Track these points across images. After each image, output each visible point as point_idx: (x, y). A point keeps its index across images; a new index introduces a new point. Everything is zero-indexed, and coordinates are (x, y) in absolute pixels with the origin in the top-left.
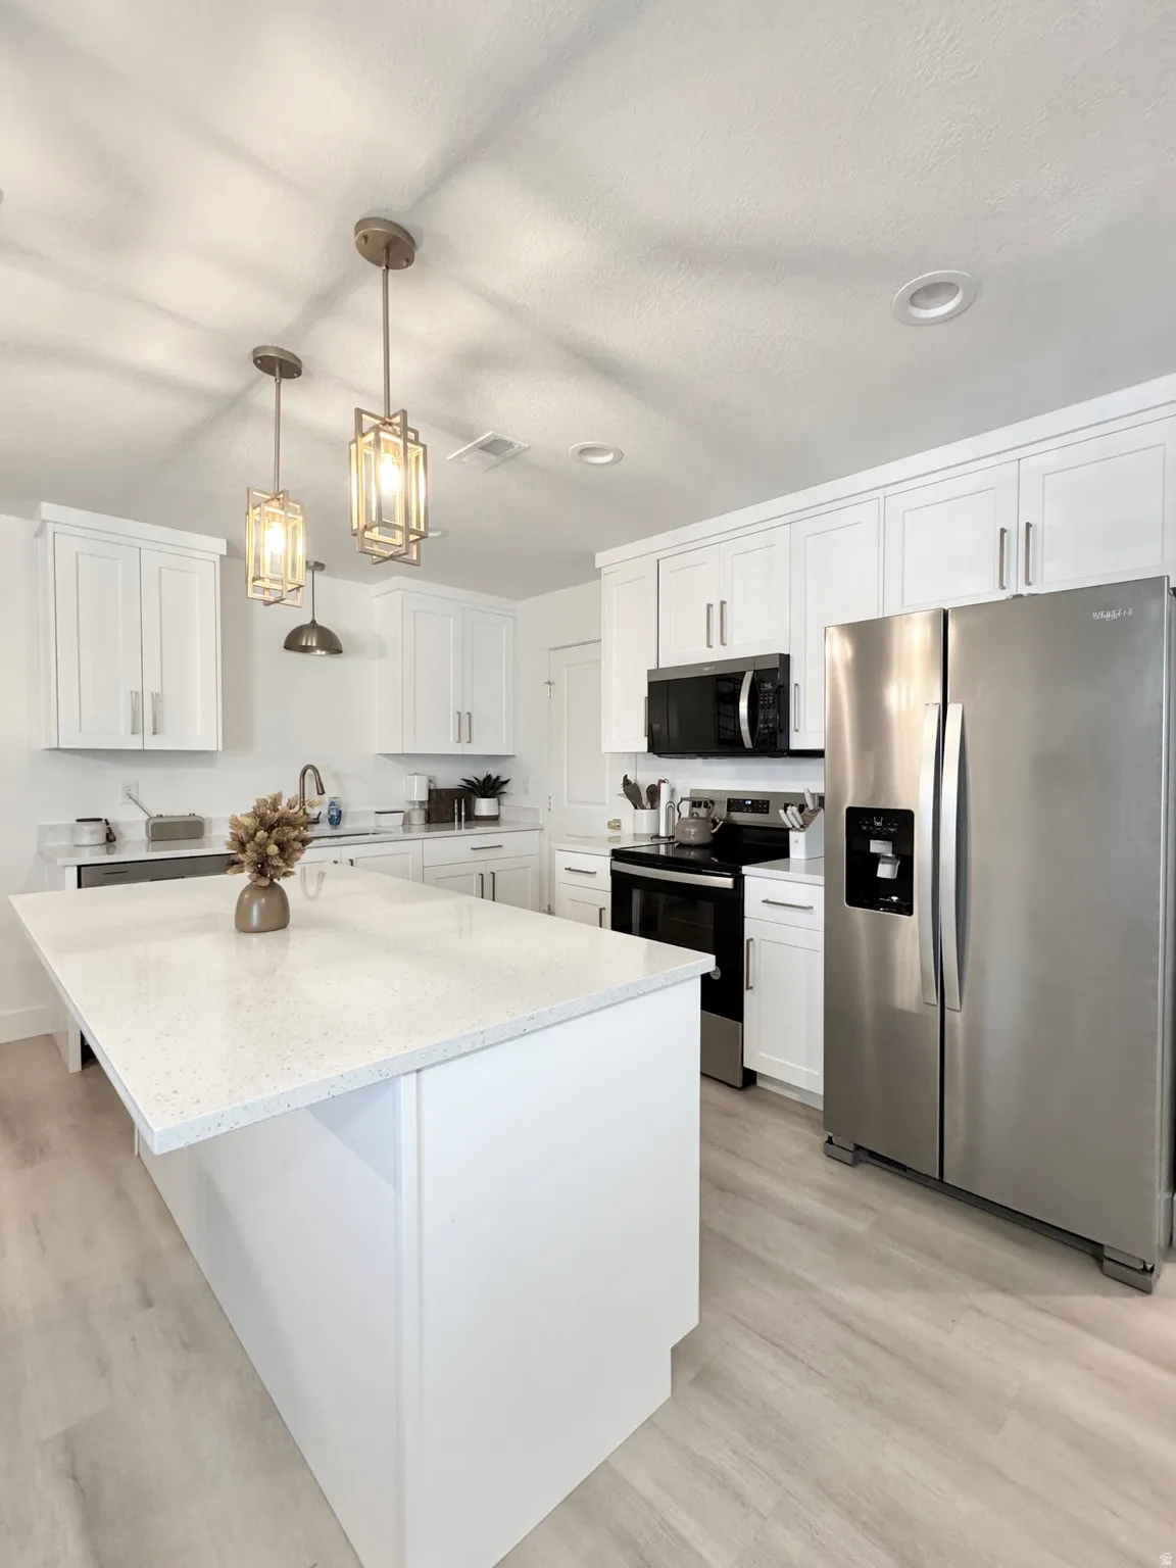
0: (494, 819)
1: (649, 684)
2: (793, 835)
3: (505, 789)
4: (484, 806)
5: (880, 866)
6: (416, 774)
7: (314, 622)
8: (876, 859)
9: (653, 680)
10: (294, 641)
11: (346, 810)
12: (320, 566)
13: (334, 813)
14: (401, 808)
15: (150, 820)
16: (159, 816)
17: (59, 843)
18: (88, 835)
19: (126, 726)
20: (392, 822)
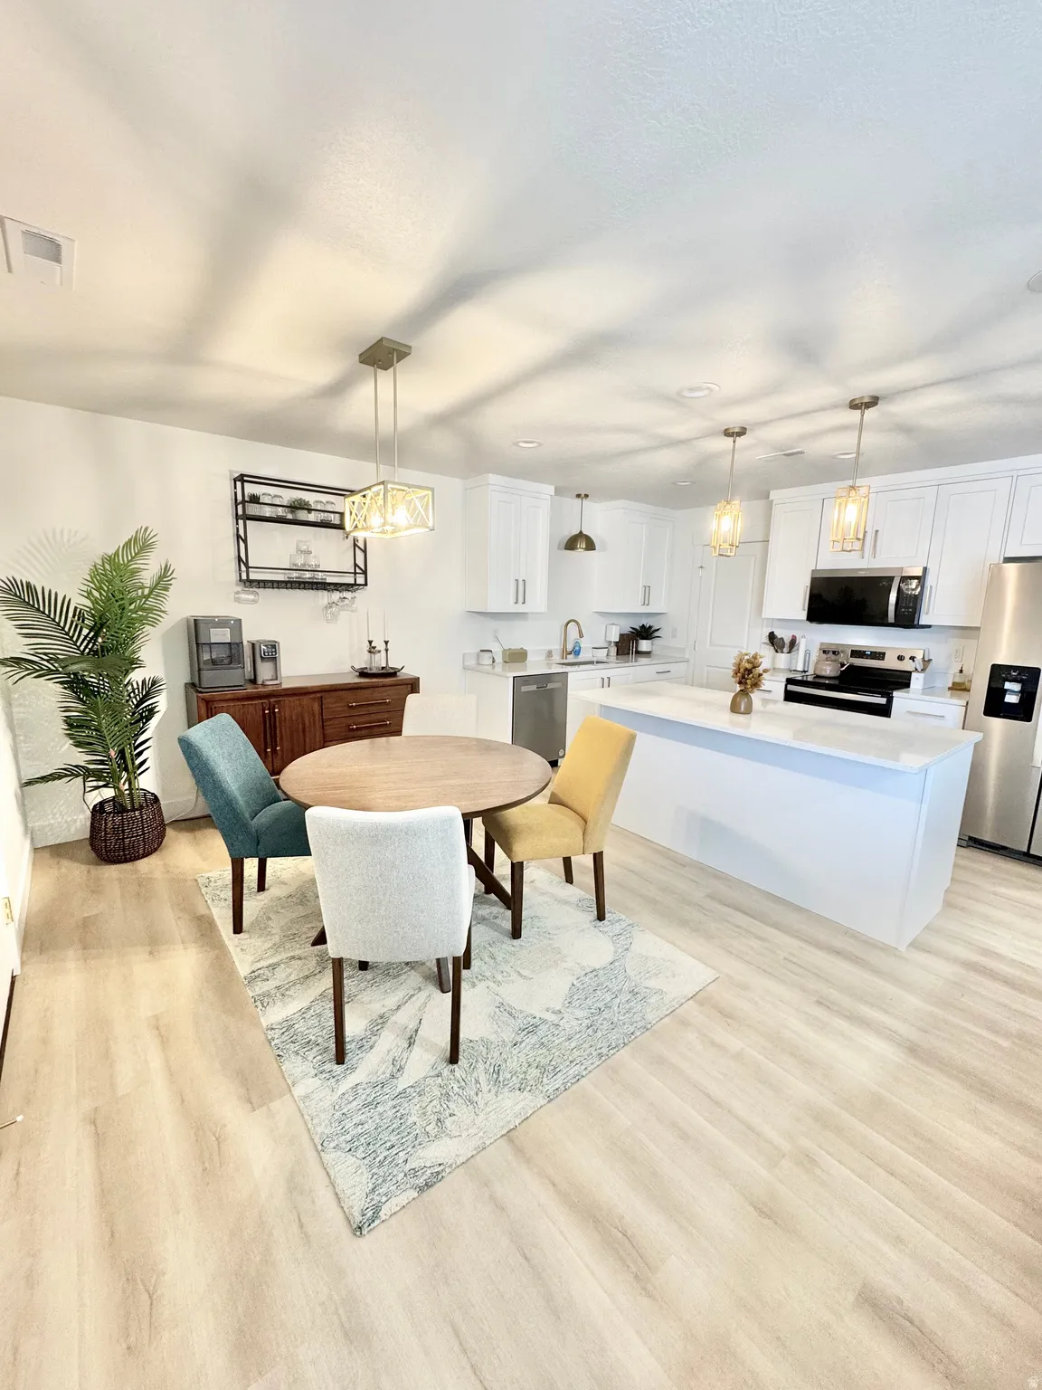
0: (648, 654)
1: (812, 578)
2: (914, 675)
3: (656, 634)
4: (644, 645)
5: (1007, 696)
6: (613, 624)
7: (581, 532)
8: (1004, 692)
9: (814, 576)
10: (571, 544)
11: (582, 646)
12: (586, 496)
13: (577, 648)
14: (605, 645)
15: (504, 651)
16: (510, 649)
17: (472, 662)
18: (486, 659)
19: (512, 599)
20: (602, 654)
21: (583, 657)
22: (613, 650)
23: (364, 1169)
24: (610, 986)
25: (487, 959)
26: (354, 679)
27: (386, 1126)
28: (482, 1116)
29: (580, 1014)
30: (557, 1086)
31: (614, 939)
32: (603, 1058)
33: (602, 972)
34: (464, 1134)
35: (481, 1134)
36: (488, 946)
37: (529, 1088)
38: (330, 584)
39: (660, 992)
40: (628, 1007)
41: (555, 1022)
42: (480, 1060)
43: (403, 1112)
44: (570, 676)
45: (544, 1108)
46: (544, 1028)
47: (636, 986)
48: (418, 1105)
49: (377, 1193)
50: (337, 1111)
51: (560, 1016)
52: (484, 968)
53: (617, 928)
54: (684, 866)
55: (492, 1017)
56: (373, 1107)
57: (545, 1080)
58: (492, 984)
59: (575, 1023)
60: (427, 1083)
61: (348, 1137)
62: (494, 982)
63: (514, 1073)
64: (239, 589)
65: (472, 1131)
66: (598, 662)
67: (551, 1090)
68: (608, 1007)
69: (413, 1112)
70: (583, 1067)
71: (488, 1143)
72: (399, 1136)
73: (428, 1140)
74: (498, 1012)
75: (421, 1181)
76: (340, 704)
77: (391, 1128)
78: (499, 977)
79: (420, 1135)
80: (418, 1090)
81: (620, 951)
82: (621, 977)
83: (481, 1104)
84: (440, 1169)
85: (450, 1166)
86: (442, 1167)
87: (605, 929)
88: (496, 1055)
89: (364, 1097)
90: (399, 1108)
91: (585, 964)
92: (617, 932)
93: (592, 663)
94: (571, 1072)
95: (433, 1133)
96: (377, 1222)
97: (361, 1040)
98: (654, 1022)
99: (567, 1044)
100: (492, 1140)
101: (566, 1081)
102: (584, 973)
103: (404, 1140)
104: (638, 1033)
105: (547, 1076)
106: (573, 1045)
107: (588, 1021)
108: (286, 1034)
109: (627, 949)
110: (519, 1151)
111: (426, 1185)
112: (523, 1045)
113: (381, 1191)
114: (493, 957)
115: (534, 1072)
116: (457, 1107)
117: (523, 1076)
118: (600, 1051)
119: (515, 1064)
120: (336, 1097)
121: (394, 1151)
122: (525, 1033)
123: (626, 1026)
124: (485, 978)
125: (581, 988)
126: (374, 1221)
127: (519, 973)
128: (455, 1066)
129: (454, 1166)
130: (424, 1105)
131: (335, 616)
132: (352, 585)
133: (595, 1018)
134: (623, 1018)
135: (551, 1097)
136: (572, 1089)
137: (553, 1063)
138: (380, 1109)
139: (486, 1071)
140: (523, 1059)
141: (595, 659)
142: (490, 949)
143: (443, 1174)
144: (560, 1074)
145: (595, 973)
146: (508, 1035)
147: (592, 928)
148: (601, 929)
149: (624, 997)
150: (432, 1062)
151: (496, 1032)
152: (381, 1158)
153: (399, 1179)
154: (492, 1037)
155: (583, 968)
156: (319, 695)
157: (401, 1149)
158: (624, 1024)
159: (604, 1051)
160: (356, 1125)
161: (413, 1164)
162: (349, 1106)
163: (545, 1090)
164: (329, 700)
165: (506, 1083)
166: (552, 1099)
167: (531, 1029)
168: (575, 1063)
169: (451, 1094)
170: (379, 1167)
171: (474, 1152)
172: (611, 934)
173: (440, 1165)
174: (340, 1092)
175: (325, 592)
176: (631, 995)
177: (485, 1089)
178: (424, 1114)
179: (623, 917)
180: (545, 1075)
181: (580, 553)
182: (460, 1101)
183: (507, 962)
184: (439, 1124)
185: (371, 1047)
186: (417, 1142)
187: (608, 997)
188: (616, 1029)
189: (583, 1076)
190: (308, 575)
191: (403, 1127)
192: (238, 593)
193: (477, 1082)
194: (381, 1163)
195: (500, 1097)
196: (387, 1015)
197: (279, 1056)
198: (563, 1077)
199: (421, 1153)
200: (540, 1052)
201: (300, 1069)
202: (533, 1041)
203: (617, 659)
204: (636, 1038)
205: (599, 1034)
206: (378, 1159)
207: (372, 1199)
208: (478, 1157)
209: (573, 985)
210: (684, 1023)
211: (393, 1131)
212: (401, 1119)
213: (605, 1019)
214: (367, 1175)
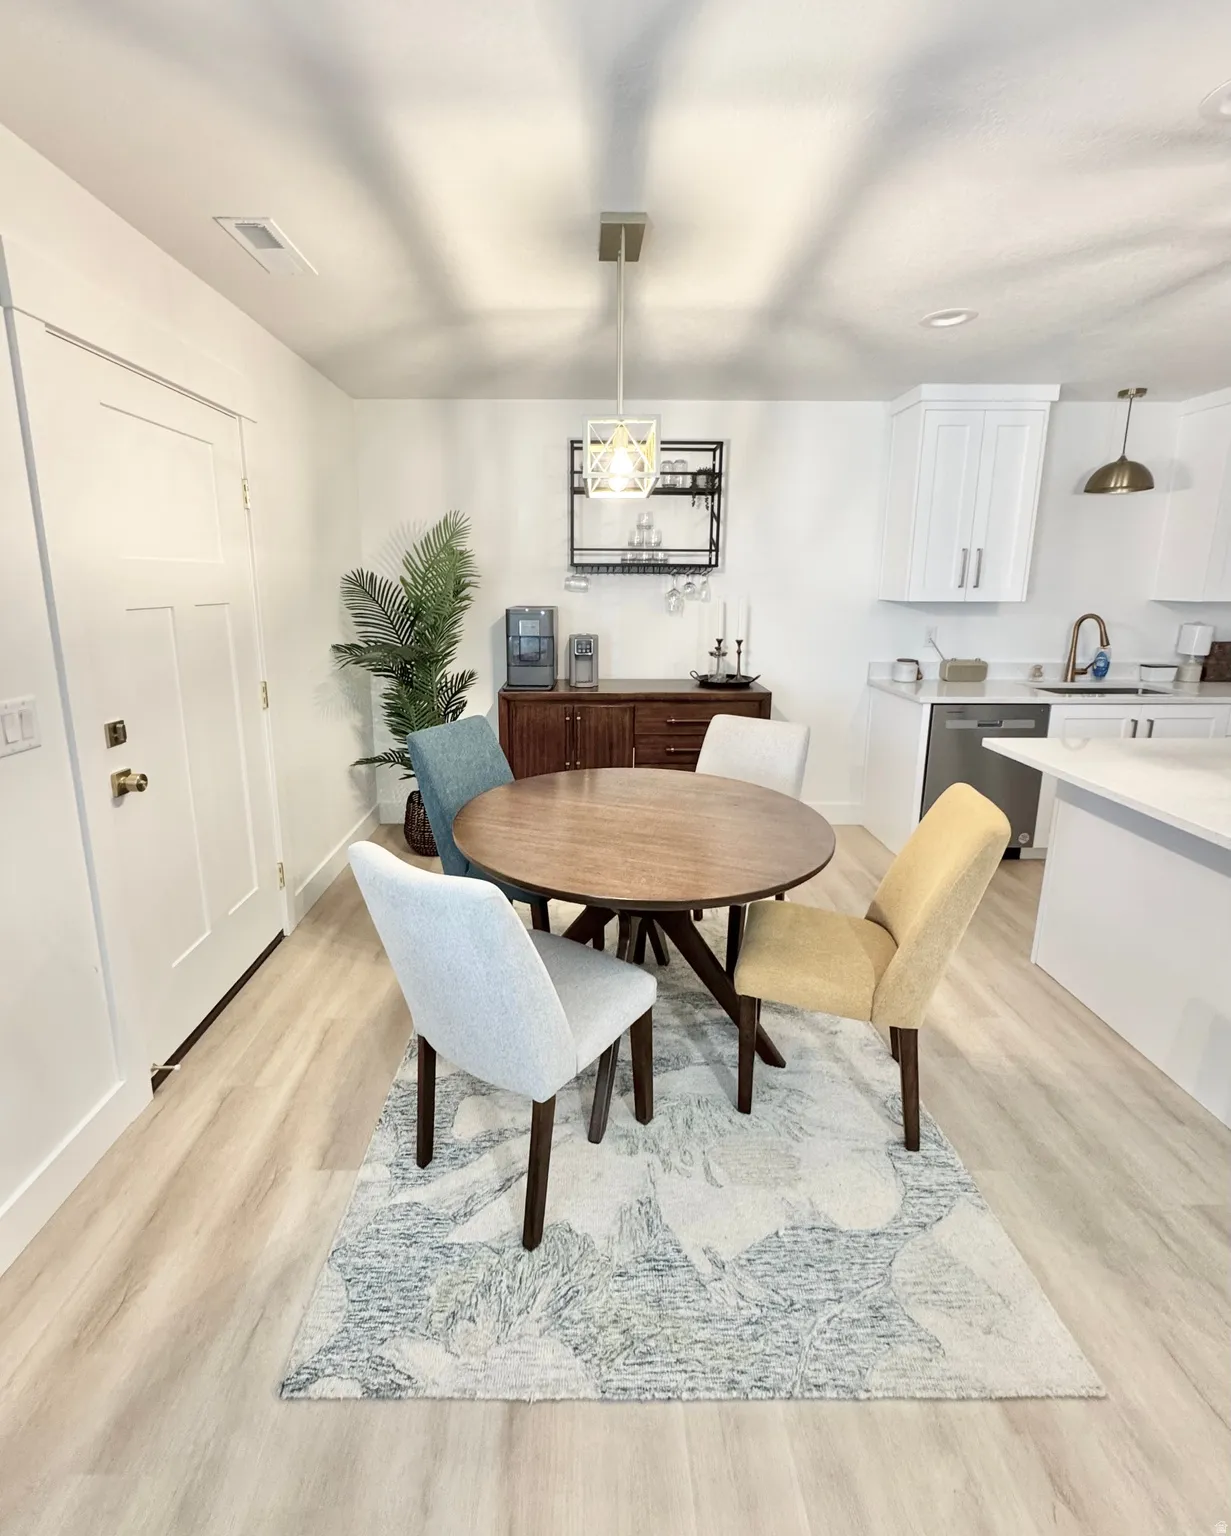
7: (1123, 458)
10: (1098, 483)
11: (1111, 661)
12: (1141, 392)
13: (1102, 664)
14: (1176, 661)
15: (944, 663)
16: (954, 660)
17: (882, 677)
18: (906, 673)
19: (955, 580)
20: (1162, 678)
21: (1111, 680)
22: (1193, 672)
23: (341, 1315)
24: (841, 1275)
25: (679, 1121)
26: (691, 689)
27: (402, 1277)
28: (501, 1351)
29: (753, 1290)
30: (628, 1385)
31: (911, 1194)
32: (735, 1394)
33: (844, 1240)
34: (463, 1360)
35: (480, 1375)
36: (695, 1104)
37: (588, 1356)
38: (675, 566)
39: (935, 1345)
40: (847, 1330)
41: (705, 1279)
42: (561, 1266)
43: (429, 1273)
44: (1054, 711)
45: (585, 1405)
46: (681, 1275)
47: (891, 1304)
48: (449, 1277)
49: (330, 1356)
50: (375, 1222)
51: (718, 1273)
52: (665, 1133)
53: (931, 1177)
54: (1181, 1122)
55: (623, 1213)
56: (408, 1243)
57: (619, 1361)
58: (657, 1163)
59: (733, 1301)
60: (480, 1254)
61: (360, 1262)
62: (663, 1162)
63: (587, 1318)
64: (570, 574)
65: (475, 1362)
66: (1145, 691)
67: (614, 1384)
68: (810, 1309)
69: (439, 1282)
70: (690, 1384)
71: (480, 1394)
72: (402, 1302)
73: (423, 1332)
74: (635, 1211)
75: (376, 1381)
76: (659, 719)
77: (403, 1285)
78: (675, 1159)
79: (421, 1318)
80: (464, 1255)
81: (906, 1221)
82: (873, 1270)
83: (515, 1331)
84: (403, 1382)
85: (417, 1390)
86: (407, 1383)
87: (907, 1168)
88: (586, 1272)
89: (409, 1223)
90: (429, 1263)
91: (824, 1208)
92: (925, 1184)
93: (1134, 691)
94: (665, 1377)
95: (437, 1326)
96: (302, 1394)
97: (461, 1149)
98: (880, 1394)
99: (695, 1326)
100: (488, 1396)
101: (648, 1386)
102: (810, 1224)
103: (403, 1311)
104: (830, 1393)
105: (627, 1358)
106: (702, 1335)
107: (757, 1311)
108: (404, 1099)
109: (923, 1226)
110: (509, 1441)
111: (377, 1391)
112: (631, 1284)
113: (334, 1357)
114: (688, 1124)
115: (614, 1337)
116: (485, 1313)
117: (594, 1331)
118: (738, 1377)
119: (599, 1304)
120: (387, 1205)
121: (384, 1316)
122: (647, 1266)
123: (818, 1365)
124: (654, 1148)
125: (789, 1246)
126: (300, 1389)
127: (707, 1170)
128: (527, 1253)
129: (421, 1393)
130: (455, 1280)
131: (679, 608)
132: (705, 566)
133: (773, 1314)
134: (824, 1347)
135: (607, 1395)
136: (648, 1407)
137: (652, 1343)
138: (412, 1251)
139: (557, 1287)
140: (615, 1304)
141: (1141, 686)
142: (695, 1110)
143: (403, 1394)
144: (647, 1368)
145: (829, 1235)
146: (622, 1254)
147: (883, 1155)
148: (898, 1165)
149: (850, 1309)
150: (505, 1229)
151: (609, 1239)
152: (366, 1315)
153: (361, 1358)
154: (600, 1244)
155: (815, 1215)
156: (632, 705)
157: (391, 1320)
158: (816, 1358)
159: (745, 1381)
160: (378, 1254)
161: (387, 1353)
162: (390, 1225)
163: (605, 1377)
164: (643, 711)
165: (566, 1324)
166: (607, 1400)
167: (660, 1266)
168: (682, 1367)
169: (493, 1289)
170: (357, 1325)
171: (456, 1395)
172: (910, 1182)
173: (409, 1378)
174: (393, 1202)
175: (670, 577)
176: (871, 1313)
177: (536, 1312)
178: (448, 1293)
179: (959, 1162)
180: (625, 1353)
181: (1121, 499)
182: (495, 1307)
183: (703, 1140)
184: (450, 1320)
185: (462, 1166)
186: (411, 1325)
187: (824, 1291)
188: (794, 1358)
189: (679, 1398)
190: (645, 556)
191: (415, 1293)
192: (568, 579)
193: (534, 1295)
194: (364, 1321)
195: (544, 1340)
196: (507, 1134)
197: (380, 1120)
198: (647, 1377)
199: (405, 1344)
200: (648, 1311)
201: (383, 1148)
202: (649, 1287)
203: (1200, 690)
204: (821, 1398)
205: (759, 1346)
206: (363, 1314)
207: (319, 1361)
208: (455, 1405)
209: (777, 1233)
210: (944, 1440)
211: (402, 1290)
212: (420, 1280)
213: (788, 1327)
214: (338, 1326)
